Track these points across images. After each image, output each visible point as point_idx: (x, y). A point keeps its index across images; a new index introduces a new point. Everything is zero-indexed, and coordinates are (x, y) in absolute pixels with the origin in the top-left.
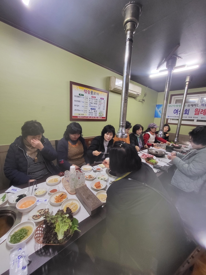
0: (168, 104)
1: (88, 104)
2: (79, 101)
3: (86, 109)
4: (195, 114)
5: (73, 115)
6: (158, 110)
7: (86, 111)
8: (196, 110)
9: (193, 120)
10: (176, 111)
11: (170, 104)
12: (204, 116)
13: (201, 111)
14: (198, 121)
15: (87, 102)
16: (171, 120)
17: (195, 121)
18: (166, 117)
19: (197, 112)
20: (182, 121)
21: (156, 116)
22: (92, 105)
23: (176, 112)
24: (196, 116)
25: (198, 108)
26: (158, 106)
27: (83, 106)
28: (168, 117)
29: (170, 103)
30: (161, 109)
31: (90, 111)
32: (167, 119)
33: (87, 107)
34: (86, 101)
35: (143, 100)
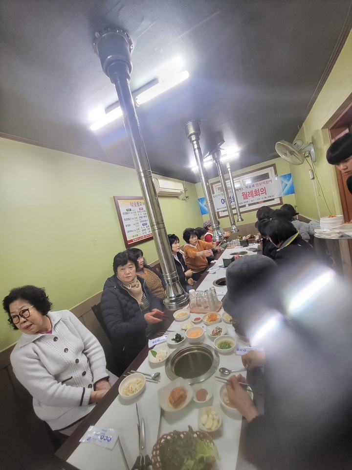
0: (212, 195)
1: (138, 219)
2: (129, 219)
3: (138, 228)
4: (244, 199)
5: (128, 239)
6: (203, 205)
7: (139, 229)
8: (243, 194)
9: (245, 206)
10: (224, 200)
11: (214, 195)
12: (253, 199)
13: (248, 194)
14: (250, 205)
15: (137, 218)
16: (223, 212)
17: (247, 206)
18: (216, 211)
19: (245, 196)
20: (233, 210)
21: (203, 212)
22: (142, 219)
23: (224, 202)
24: (246, 200)
25: (243, 191)
26: (201, 200)
27: (134, 224)
28: (218, 209)
29: (213, 193)
30: (205, 203)
31: (143, 229)
32: (218, 213)
33: (138, 223)
34: (135, 216)
35: (187, 197)
